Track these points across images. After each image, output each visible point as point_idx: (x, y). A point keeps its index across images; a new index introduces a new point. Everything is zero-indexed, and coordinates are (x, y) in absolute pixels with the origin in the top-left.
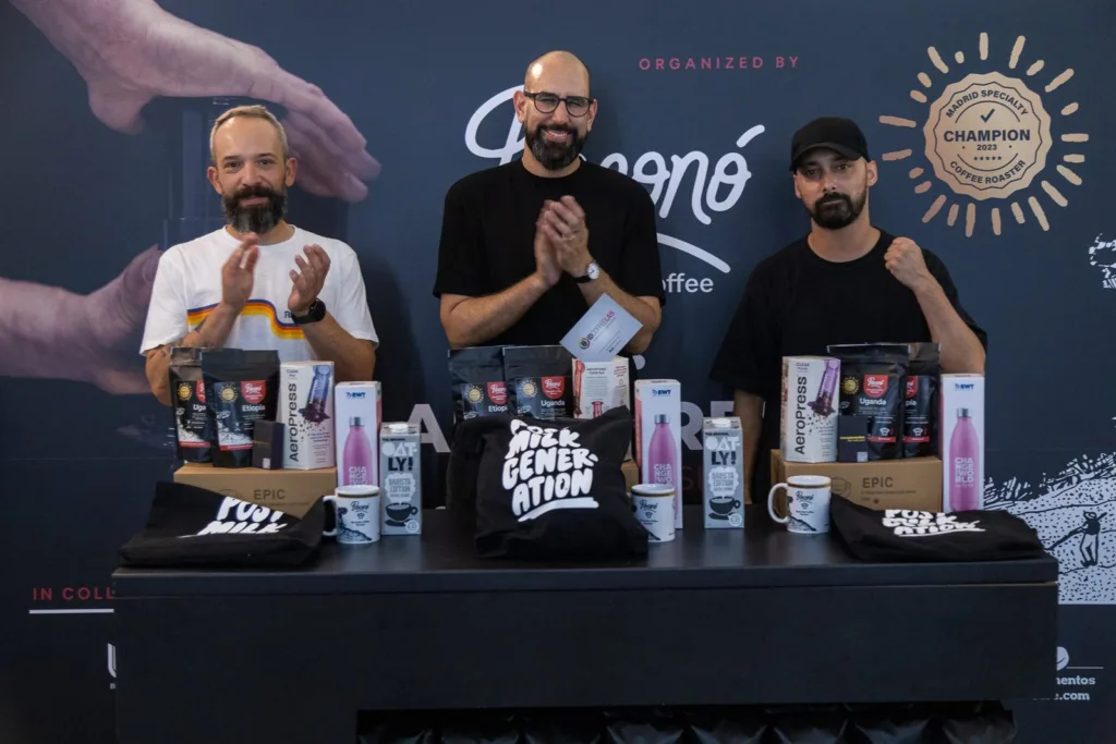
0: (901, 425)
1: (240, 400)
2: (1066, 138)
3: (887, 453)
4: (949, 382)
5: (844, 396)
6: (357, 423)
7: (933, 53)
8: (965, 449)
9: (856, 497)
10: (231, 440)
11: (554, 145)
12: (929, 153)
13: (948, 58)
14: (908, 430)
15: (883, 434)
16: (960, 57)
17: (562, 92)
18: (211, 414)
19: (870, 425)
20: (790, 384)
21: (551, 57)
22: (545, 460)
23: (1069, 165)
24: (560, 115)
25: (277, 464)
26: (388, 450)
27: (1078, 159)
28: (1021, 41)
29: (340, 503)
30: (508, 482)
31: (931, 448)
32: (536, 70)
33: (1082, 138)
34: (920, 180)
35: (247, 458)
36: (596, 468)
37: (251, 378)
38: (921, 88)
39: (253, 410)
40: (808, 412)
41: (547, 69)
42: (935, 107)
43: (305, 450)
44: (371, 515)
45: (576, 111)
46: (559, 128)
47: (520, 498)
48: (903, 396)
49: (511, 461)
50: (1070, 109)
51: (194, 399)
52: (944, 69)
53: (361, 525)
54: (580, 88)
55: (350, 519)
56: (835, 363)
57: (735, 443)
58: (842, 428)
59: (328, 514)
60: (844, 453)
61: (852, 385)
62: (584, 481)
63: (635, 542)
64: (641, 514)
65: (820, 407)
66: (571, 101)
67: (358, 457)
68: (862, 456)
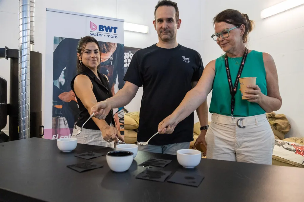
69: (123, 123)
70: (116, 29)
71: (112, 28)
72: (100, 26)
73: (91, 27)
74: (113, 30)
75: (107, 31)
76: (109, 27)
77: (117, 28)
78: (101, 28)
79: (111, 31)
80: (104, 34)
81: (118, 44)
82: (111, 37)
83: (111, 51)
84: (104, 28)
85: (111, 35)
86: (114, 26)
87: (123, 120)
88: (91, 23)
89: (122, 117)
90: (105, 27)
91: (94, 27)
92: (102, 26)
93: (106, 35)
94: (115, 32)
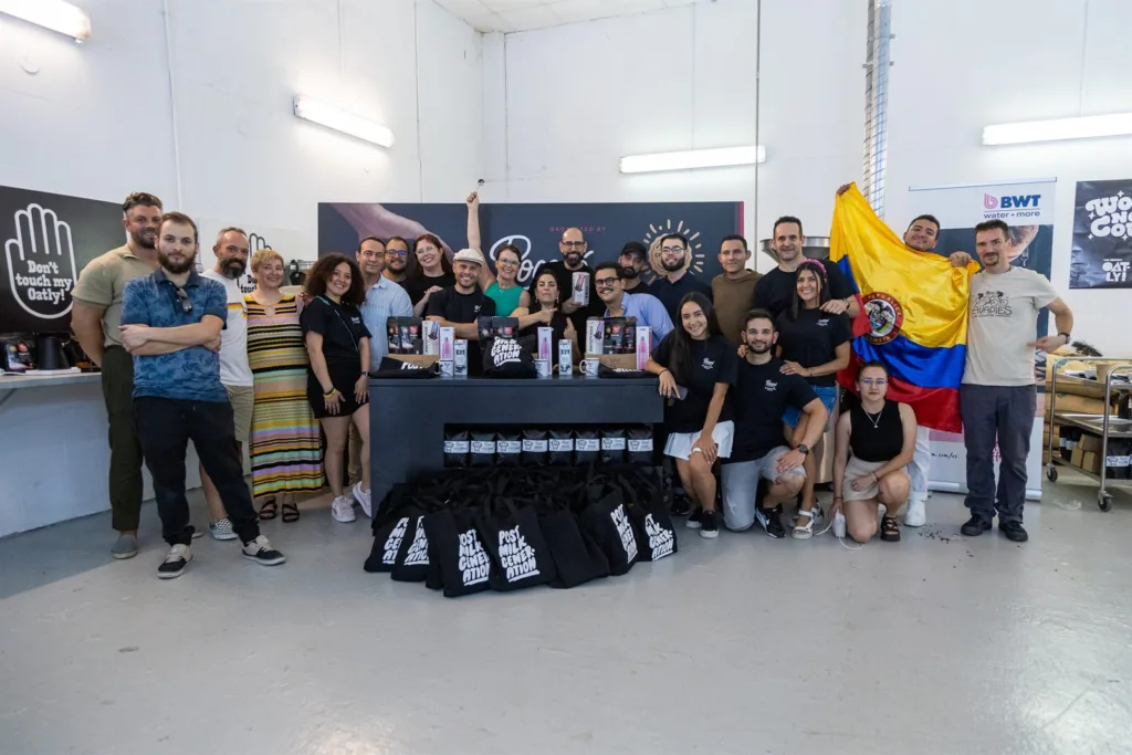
0: (624, 343)
1: (409, 333)
2: (697, 256)
3: (620, 352)
4: (638, 328)
5: (606, 333)
6: (447, 339)
7: (651, 226)
8: (643, 350)
9: (608, 365)
10: (407, 345)
11: (572, 259)
12: (650, 260)
13: (656, 228)
14: (627, 345)
15: (618, 346)
16: (661, 228)
17: (574, 241)
18: (400, 337)
19: (614, 343)
20: (588, 329)
21: (570, 230)
22: (505, 348)
23: (698, 265)
24: (573, 248)
25: (421, 353)
26: (457, 347)
27: (701, 263)
28: (682, 222)
29: (440, 363)
30: (493, 354)
31: (634, 351)
32: (565, 235)
33: (703, 256)
34: (647, 270)
35: (412, 351)
36: (521, 351)
37: (413, 325)
38: (647, 238)
39: (414, 336)
40: (593, 338)
41: (569, 234)
42: (652, 245)
43: (430, 348)
44: (451, 367)
45: (579, 247)
46: (573, 253)
47: (496, 359)
48: (625, 334)
49: (494, 348)
50: (698, 246)
51: (394, 333)
52: (655, 232)
53: (447, 371)
54: (580, 239)
55: (443, 368)
56: (603, 322)
57: (569, 347)
58: (605, 343)
59: (437, 367)
60: (606, 351)
61: (609, 330)
62: (517, 354)
63: (533, 373)
64: (537, 367)
65: (597, 336)
66: (577, 243)
67: (447, 351)
68: (611, 352)
69: (1044, 372)
70: (1036, 198)
71: (1029, 197)
72: (1003, 199)
73: (987, 205)
74: (1031, 201)
75: (1017, 205)
76: (1022, 197)
77: (1039, 196)
78: (1006, 202)
79: (1025, 204)
80: (1011, 213)
81: (1040, 226)
82: (1025, 215)
83: (1024, 241)
84: (1012, 202)
85: (1025, 212)
86: (1032, 194)
87: (1045, 366)
88: (987, 197)
89: (1041, 360)
90: (1014, 198)
91: (991, 203)
92: (1009, 198)
93: (1015, 213)
94: (1035, 204)
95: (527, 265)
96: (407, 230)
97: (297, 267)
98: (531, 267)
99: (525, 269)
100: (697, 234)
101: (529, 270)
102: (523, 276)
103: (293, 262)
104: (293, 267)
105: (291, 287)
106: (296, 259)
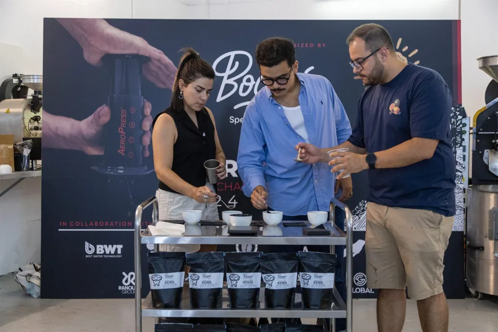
28: (400, 40)
50: (417, 63)
95: (249, 80)
96: (131, 45)
97: (20, 81)
98: (253, 82)
99: (247, 84)
100: (416, 51)
101: (251, 85)
102: (244, 91)
103: (15, 76)
104: (15, 81)
105: (12, 100)
106: (19, 74)
